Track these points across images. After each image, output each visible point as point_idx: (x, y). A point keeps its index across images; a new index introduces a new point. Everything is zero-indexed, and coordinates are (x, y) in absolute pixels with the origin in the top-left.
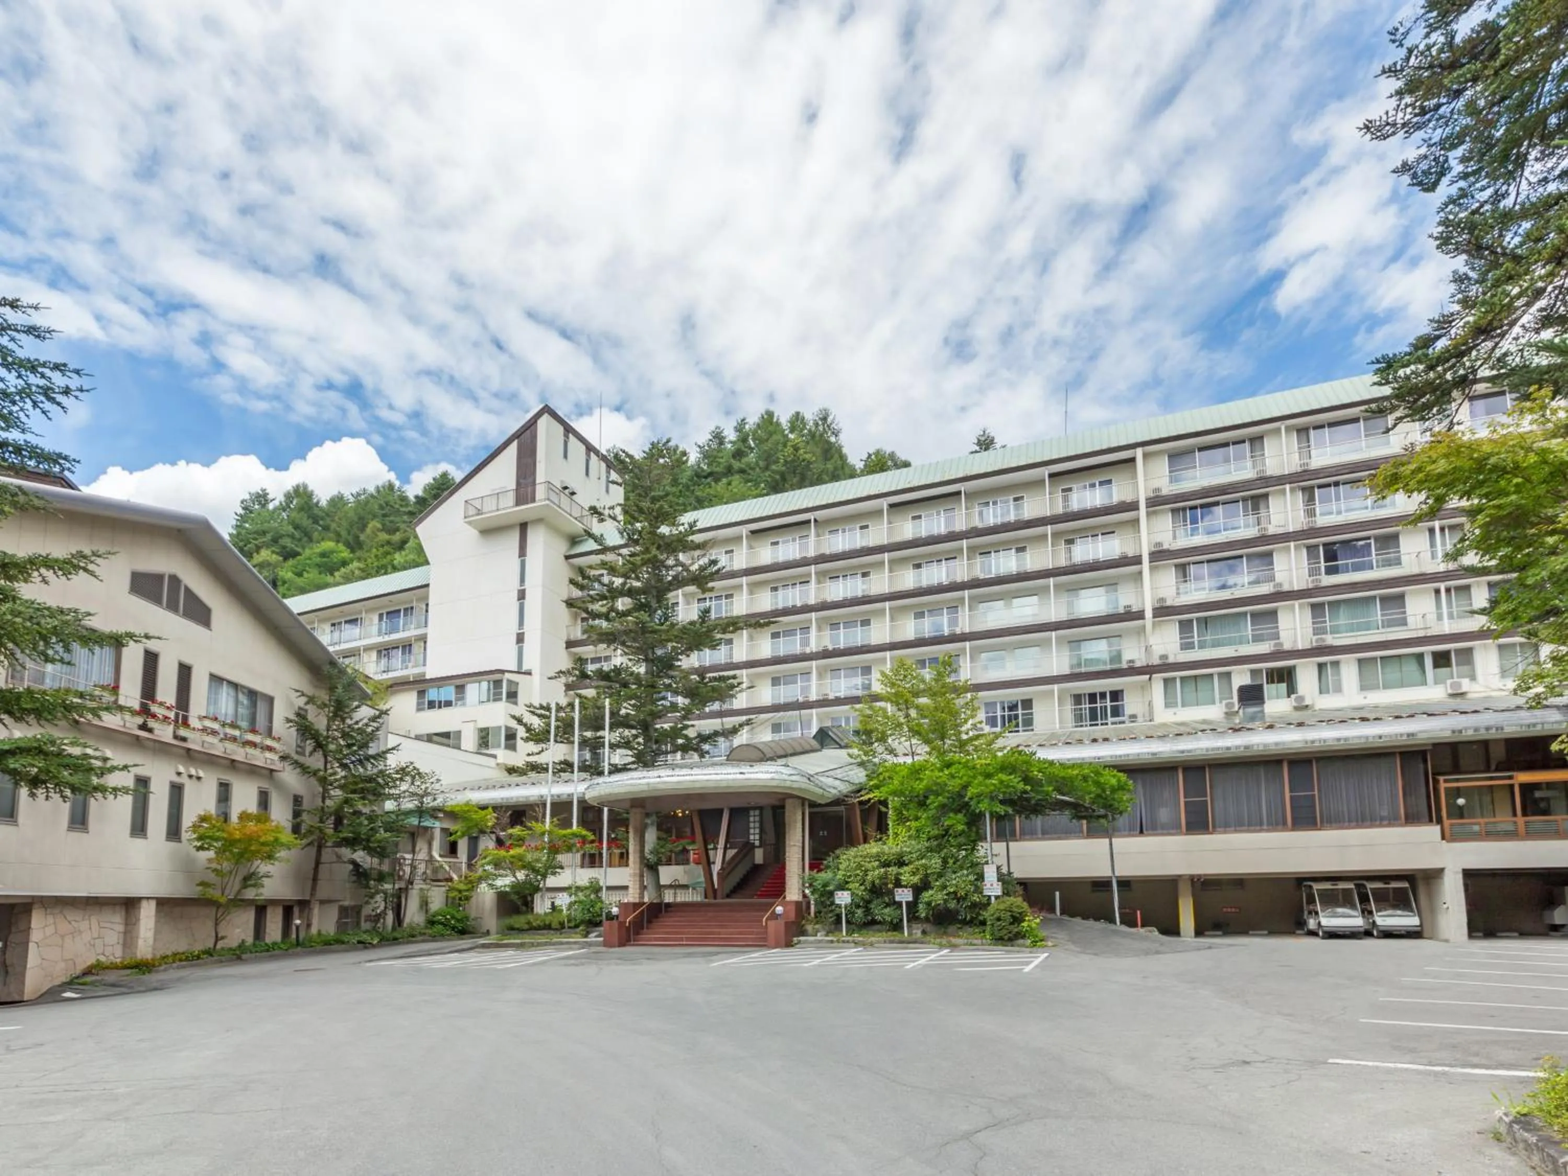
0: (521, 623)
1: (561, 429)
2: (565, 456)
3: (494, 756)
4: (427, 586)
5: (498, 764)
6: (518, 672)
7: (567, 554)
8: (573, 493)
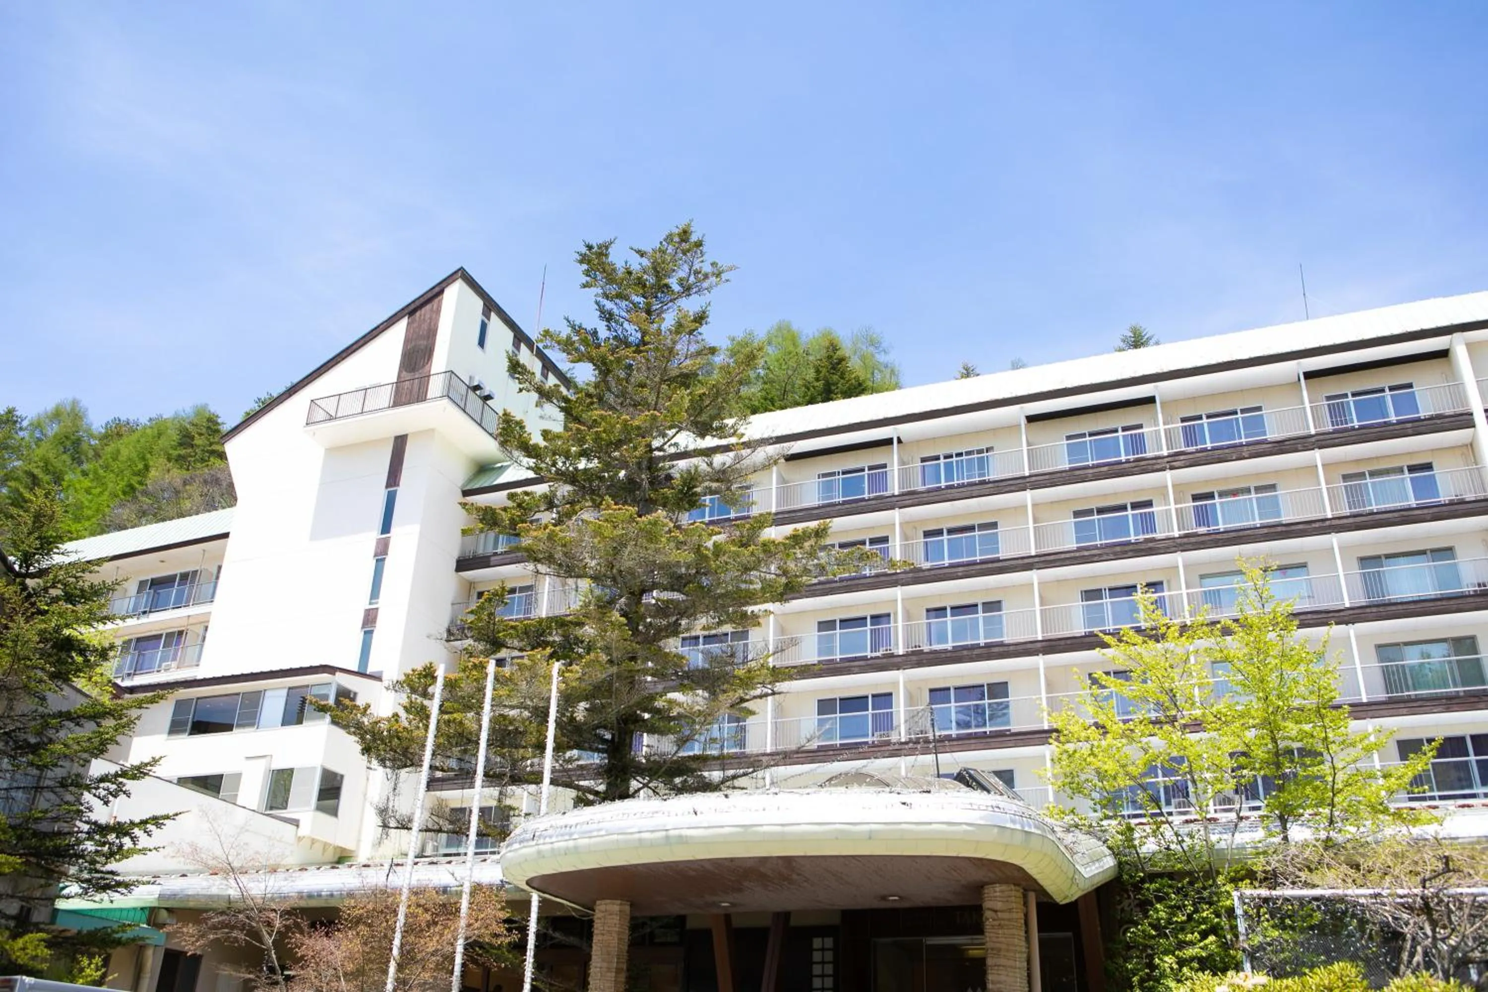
0: (375, 593)
1: (479, 303)
2: (481, 343)
3: (296, 823)
4: (225, 536)
5: (300, 839)
6: (361, 674)
7: (468, 488)
8: (488, 397)
